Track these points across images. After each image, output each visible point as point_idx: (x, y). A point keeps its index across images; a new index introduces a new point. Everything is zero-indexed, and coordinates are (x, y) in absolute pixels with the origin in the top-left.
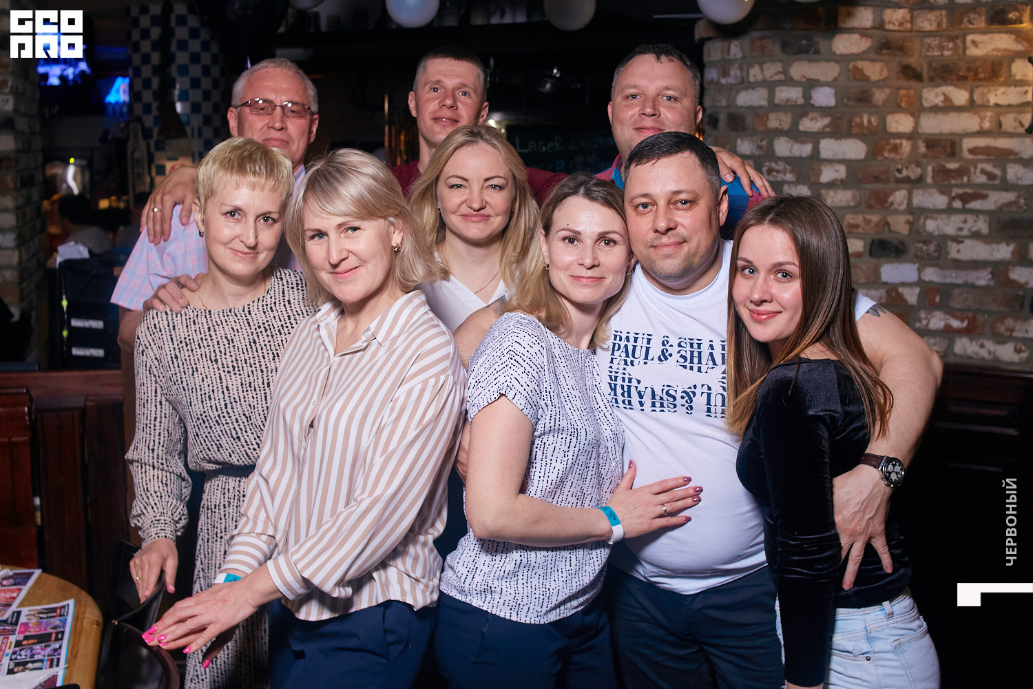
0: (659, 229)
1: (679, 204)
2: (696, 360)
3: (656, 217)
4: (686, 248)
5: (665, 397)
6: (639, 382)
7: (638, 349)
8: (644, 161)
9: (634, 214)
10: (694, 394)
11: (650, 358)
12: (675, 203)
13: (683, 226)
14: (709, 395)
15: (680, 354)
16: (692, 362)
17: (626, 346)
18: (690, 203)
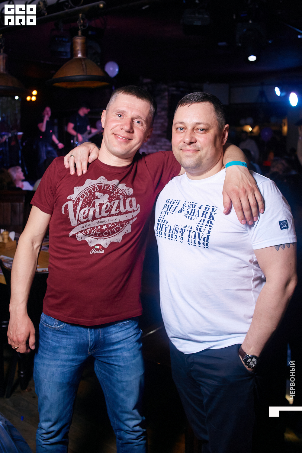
0: (185, 142)
1: (199, 130)
2: (192, 214)
3: (185, 135)
4: (199, 153)
5: (174, 231)
6: (167, 222)
7: (173, 207)
8: (185, 104)
10: (185, 230)
11: (175, 211)
12: (197, 129)
13: (199, 142)
14: (190, 231)
15: (187, 211)
16: (190, 215)
17: (169, 206)
18: (205, 130)
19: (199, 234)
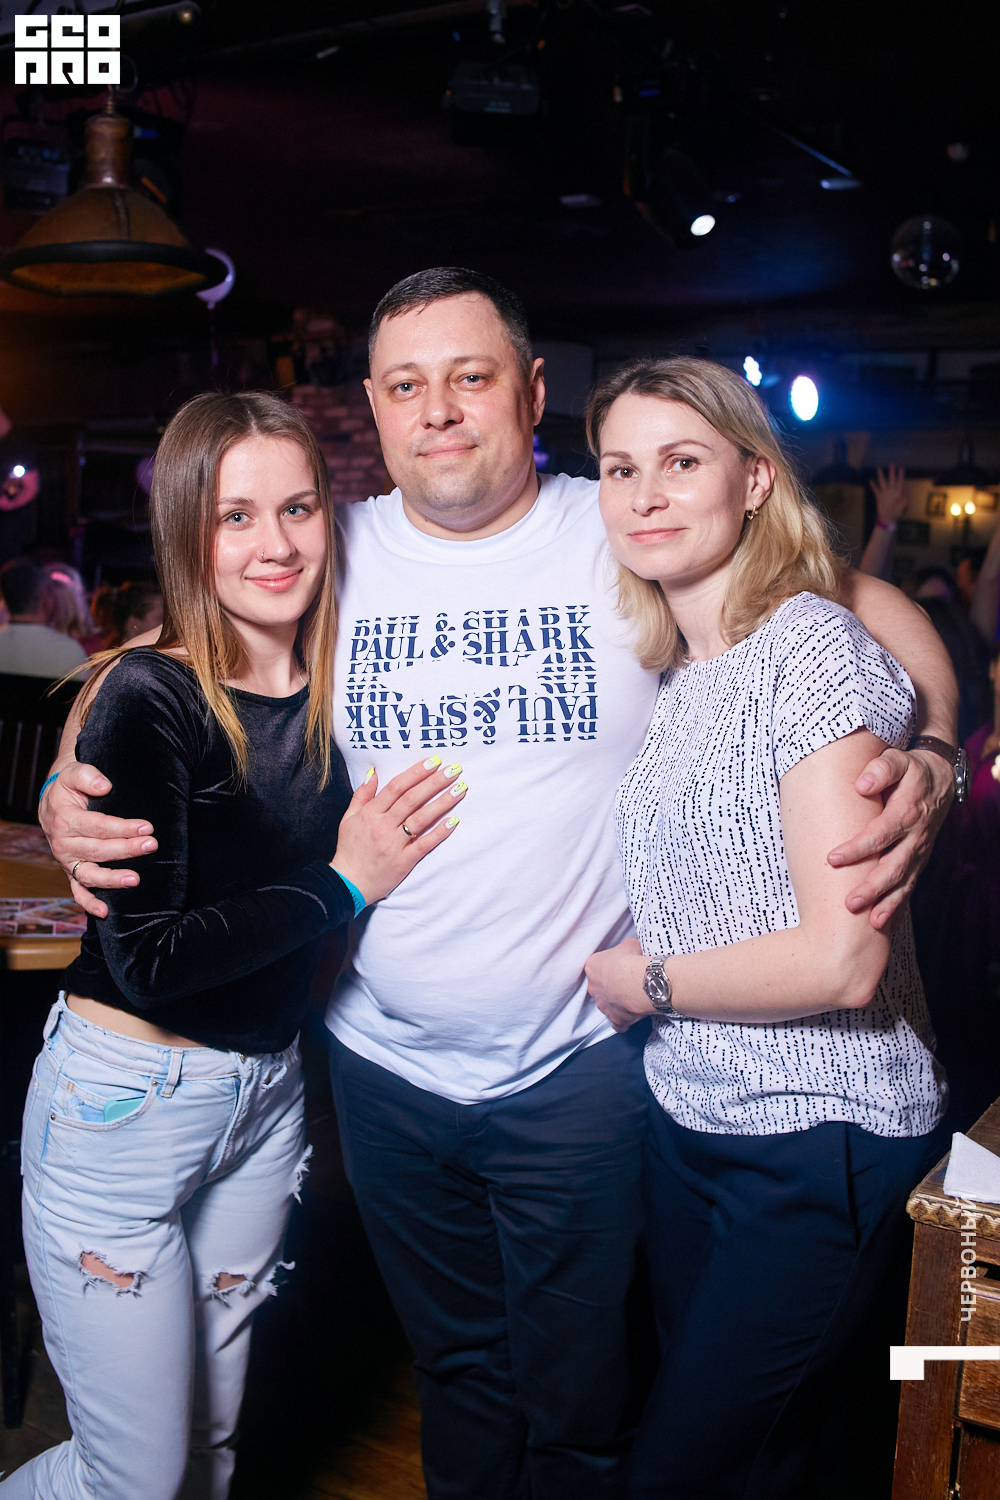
0: (432, 422)
1: (466, 381)
2: (496, 647)
3: (426, 403)
4: (479, 453)
5: (446, 717)
6: (399, 697)
7: (396, 644)
8: (405, 307)
9: (388, 401)
10: (497, 704)
11: (417, 653)
12: (459, 379)
13: (473, 418)
14: (522, 703)
15: (468, 641)
16: (489, 650)
17: (376, 642)
18: (485, 379)
19: (562, 700)
